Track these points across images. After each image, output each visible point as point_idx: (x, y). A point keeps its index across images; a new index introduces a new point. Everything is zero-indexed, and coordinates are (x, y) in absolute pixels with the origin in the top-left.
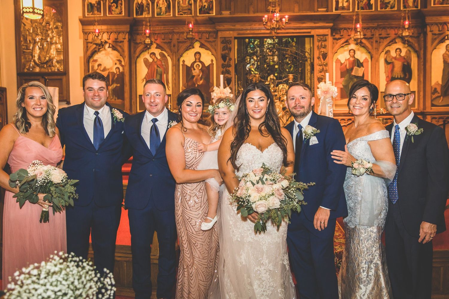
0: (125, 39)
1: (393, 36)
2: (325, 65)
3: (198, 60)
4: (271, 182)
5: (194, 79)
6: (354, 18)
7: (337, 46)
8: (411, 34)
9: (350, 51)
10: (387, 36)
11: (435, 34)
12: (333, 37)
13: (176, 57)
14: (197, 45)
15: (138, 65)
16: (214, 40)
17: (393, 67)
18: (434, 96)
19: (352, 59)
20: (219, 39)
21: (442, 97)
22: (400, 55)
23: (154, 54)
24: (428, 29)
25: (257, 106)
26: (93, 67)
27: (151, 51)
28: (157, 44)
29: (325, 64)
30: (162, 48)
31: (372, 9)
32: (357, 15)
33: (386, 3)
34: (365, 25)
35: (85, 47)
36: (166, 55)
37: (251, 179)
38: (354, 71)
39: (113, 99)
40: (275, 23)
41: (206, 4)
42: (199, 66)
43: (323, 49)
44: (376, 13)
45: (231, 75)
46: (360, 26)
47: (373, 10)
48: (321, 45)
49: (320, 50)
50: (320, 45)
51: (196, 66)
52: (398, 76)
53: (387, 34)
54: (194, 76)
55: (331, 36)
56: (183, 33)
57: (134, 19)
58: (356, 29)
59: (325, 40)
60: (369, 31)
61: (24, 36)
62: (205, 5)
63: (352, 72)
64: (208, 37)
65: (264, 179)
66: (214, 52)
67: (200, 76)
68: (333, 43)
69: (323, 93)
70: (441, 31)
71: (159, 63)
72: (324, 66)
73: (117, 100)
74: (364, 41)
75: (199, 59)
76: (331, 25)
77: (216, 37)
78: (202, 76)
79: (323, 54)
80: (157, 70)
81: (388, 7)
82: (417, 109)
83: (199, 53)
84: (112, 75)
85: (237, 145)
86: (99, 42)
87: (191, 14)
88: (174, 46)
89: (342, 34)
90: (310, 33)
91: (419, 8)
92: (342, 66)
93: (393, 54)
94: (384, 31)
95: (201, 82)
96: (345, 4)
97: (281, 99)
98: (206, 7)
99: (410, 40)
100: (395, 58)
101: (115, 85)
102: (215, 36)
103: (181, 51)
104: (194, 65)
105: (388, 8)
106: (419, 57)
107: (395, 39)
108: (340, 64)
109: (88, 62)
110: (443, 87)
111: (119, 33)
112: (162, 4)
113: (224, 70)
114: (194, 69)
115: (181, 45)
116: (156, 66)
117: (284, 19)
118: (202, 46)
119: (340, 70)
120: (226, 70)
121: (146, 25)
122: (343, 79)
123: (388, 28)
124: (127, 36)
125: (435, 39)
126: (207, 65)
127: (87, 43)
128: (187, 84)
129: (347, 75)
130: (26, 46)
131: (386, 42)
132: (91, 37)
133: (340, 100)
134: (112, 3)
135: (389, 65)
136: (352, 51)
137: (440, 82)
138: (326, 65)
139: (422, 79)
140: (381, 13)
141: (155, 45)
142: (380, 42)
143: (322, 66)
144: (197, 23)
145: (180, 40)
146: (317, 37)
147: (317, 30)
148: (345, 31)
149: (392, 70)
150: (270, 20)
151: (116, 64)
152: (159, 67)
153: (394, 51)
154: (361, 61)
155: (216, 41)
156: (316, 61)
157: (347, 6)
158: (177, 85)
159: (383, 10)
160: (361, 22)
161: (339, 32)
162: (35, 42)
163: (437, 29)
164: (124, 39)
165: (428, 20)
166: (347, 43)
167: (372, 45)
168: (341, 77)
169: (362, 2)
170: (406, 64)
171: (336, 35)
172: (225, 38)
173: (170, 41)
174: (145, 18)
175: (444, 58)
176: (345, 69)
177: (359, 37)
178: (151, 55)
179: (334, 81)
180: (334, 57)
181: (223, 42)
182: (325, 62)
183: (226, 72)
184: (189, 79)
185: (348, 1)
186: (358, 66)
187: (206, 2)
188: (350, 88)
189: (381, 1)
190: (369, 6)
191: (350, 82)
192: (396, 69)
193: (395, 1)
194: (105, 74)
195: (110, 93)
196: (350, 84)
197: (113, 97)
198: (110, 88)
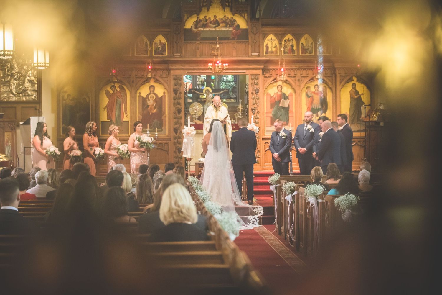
1: (311, 76)
5: (149, 108)
6: (280, 63)
7: (267, 84)
9: (278, 86)
10: (307, 75)
11: (343, 76)
13: (134, 90)
14: (152, 80)
15: (100, 96)
17: (313, 100)
19: (279, 93)
20: (171, 76)
22: (318, 90)
24: (337, 72)
28: (118, 79)
29: (257, 97)
30: (122, 82)
31: (295, 54)
33: (306, 49)
34: (288, 67)
36: (125, 88)
40: (218, 69)
42: (153, 97)
43: (256, 86)
45: (181, 106)
46: (284, 70)
48: (255, 83)
49: (253, 86)
50: (253, 83)
51: (151, 97)
52: (316, 107)
53: (307, 74)
54: (148, 106)
55: (262, 75)
56: (141, 70)
58: (280, 72)
59: (257, 79)
60: (292, 71)
62: (159, 48)
63: (280, 103)
64: (161, 74)
66: (167, 87)
67: (154, 106)
68: (264, 80)
70: (347, 73)
71: (118, 94)
72: (256, 99)
74: (289, 79)
75: (153, 91)
76: (262, 67)
77: (169, 74)
78: (155, 106)
79: (256, 90)
80: (117, 100)
81: (307, 52)
83: (153, 86)
84: (79, 104)
87: (147, 54)
88: (133, 81)
89: (271, 74)
90: (245, 73)
92: (271, 99)
93: (313, 89)
94: (304, 71)
95: (155, 111)
96: (274, 49)
98: (160, 49)
100: (314, 93)
102: (167, 73)
103: (138, 85)
104: (149, 96)
105: (307, 53)
106: (332, 92)
108: (270, 97)
109: (60, 93)
110: (350, 117)
113: (176, 101)
114: (149, 100)
115: (138, 80)
116: (116, 97)
118: (157, 81)
119: (270, 102)
122: (273, 109)
123: (308, 69)
125: (343, 80)
128: (142, 112)
129: (276, 107)
131: (306, 80)
133: (270, 126)
135: (310, 98)
136: (279, 87)
137: (348, 113)
138: (258, 99)
139: (335, 110)
142: (301, 80)
143: (255, 100)
144: (154, 63)
145: (137, 76)
146: (251, 76)
147: (251, 71)
148: (274, 71)
149: (312, 102)
152: (119, 98)
153: (314, 87)
154: (287, 95)
155: (168, 77)
156: (251, 96)
157: (275, 51)
158: (134, 113)
159: (304, 55)
160: (284, 66)
161: (268, 72)
163: (344, 72)
165: (337, 65)
166: (275, 80)
167: (295, 83)
168: (271, 108)
169: (287, 48)
170: (323, 97)
171: (266, 74)
172: (176, 75)
173: (129, 76)
175: (350, 94)
176: (274, 102)
177: (282, 79)
178: (112, 88)
179: (265, 111)
180: (265, 92)
181: (175, 79)
182: (258, 96)
183: (177, 104)
184: (144, 108)
185: (276, 47)
186: (285, 99)
187: (160, 45)
188: (278, 116)
189: (302, 48)
190: (292, 51)
191: (278, 112)
192: (315, 101)
193: (312, 48)
194: (73, 103)
195: (78, 119)
196: (278, 114)
197: (80, 123)
198: (78, 115)
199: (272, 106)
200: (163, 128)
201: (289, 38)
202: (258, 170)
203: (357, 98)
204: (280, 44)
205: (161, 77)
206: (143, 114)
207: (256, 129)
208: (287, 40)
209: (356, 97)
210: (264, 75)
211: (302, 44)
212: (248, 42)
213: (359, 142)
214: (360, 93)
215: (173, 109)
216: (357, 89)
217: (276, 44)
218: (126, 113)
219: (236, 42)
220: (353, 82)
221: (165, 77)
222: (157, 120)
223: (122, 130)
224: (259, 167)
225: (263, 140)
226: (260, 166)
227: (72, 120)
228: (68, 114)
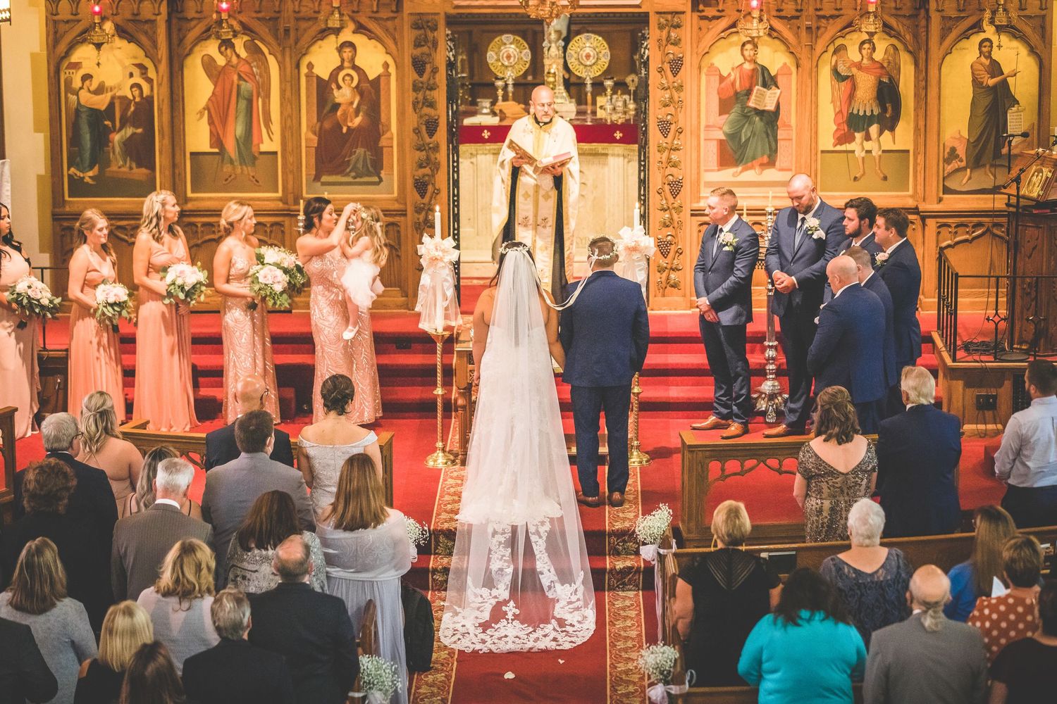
0: (158, 14)
2: (677, 89)
3: (349, 62)
5: (339, 113)
7: (709, 38)
8: (893, 12)
9: (744, 45)
10: (837, 13)
11: (949, 19)
12: (699, 14)
13: (291, 58)
14: (347, 27)
15: (187, 73)
16: (391, 15)
17: (854, 88)
18: (949, 168)
19: (748, 66)
20: (406, 16)
21: (968, 170)
22: (871, 58)
26: (69, 82)
28: (241, 24)
29: (676, 84)
30: (254, 32)
35: (51, 33)
36: (264, 50)
38: (753, 97)
39: (123, 166)
42: (352, 79)
43: (672, 47)
45: (436, 109)
48: (669, 37)
49: (664, 48)
50: (664, 37)
51: (343, 79)
52: (865, 112)
53: (836, 9)
54: (336, 106)
55: (693, 12)
59: (678, 26)
63: (749, 98)
64: (375, 9)
66: (393, 50)
67: (355, 105)
68: (700, 29)
70: (964, 10)
71: (244, 68)
72: (673, 90)
73: (135, 170)
74: (777, 24)
75: (352, 60)
77: (399, 10)
78: (359, 104)
79: (673, 59)
80: (239, 86)
82: (913, 195)
83: (351, 45)
84: (121, 103)
88: (287, 31)
89: (721, 7)
92: (723, 85)
93: (853, 54)
94: (827, 0)
95: (358, 120)
100: (859, 66)
101: (129, 131)
102: (394, 8)
103: (303, 43)
104: (338, 74)
106: (916, 64)
108: (718, 77)
109: (57, 72)
110: (971, 145)
113: (420, 96)
114: (339, 87)
115: (303, 25)
116: (235, 77)
118: (360, 29)
119: (718, 93)
120: (425, 98)
122: (727, 116)
124: (164, 8)
125: (950, 29)
126: (371, 77)
128: (319, 124)
129: (736, 110)
131: (833, 28)
132: (66, 8)
133: (719, 170)
135: (844, 83)
136: (749, 46)
137: (966, 135)
138: (680, 88)
139: (921, 123)
142: (818, 28)
143: (668, 91)
145: (301, 15)
146: (657, 17)
151: (131, 75)
152: (245, 81)
153: (857, 47)
154: (773, 72)
155: (396, 18)
156: (654, 79)
158: (295, 133)
163: (953, 6)
166: (733, 28)
167: (797, 35)
168: (720, 114)
170: (885, 80)
171: (706, 9)
172: (421, 14)
173: (274, 15)
175: (973, 73)
176: (732, 93)
178: (223, 49)
179: (703, 125)
180: (703, 64)
181: (416, 26)
182: (678, 80)
183: (423, 104)
184: (325, 111)
186: (765, 85)
188: (743, 140)
191: (744, 125)
192: (860, 93)
194: (101, 102)
195: (117, 149)
196: (744, 131)
197: (125, 162)
198: (117, 138)
199: (724, 108)
200: (383, 174)
202: (676, 309)
203: (995, 87)
205: (376, 19)
206: (321, 128)
207: (647, 244)
209: (991, 82)
210: (699, 11)
213: (996, 225)
214: (1006, 71)
215: (412, 119)
216: (996, 55)
218: (268, 127)
220: (982, 36)
221: (388, 19)
222: (363, 150)
223: (257, 181)
224: (679, 299)
225: (692, 215)
226: (684, 296)
227: (99, 154)
228: (88, 137)
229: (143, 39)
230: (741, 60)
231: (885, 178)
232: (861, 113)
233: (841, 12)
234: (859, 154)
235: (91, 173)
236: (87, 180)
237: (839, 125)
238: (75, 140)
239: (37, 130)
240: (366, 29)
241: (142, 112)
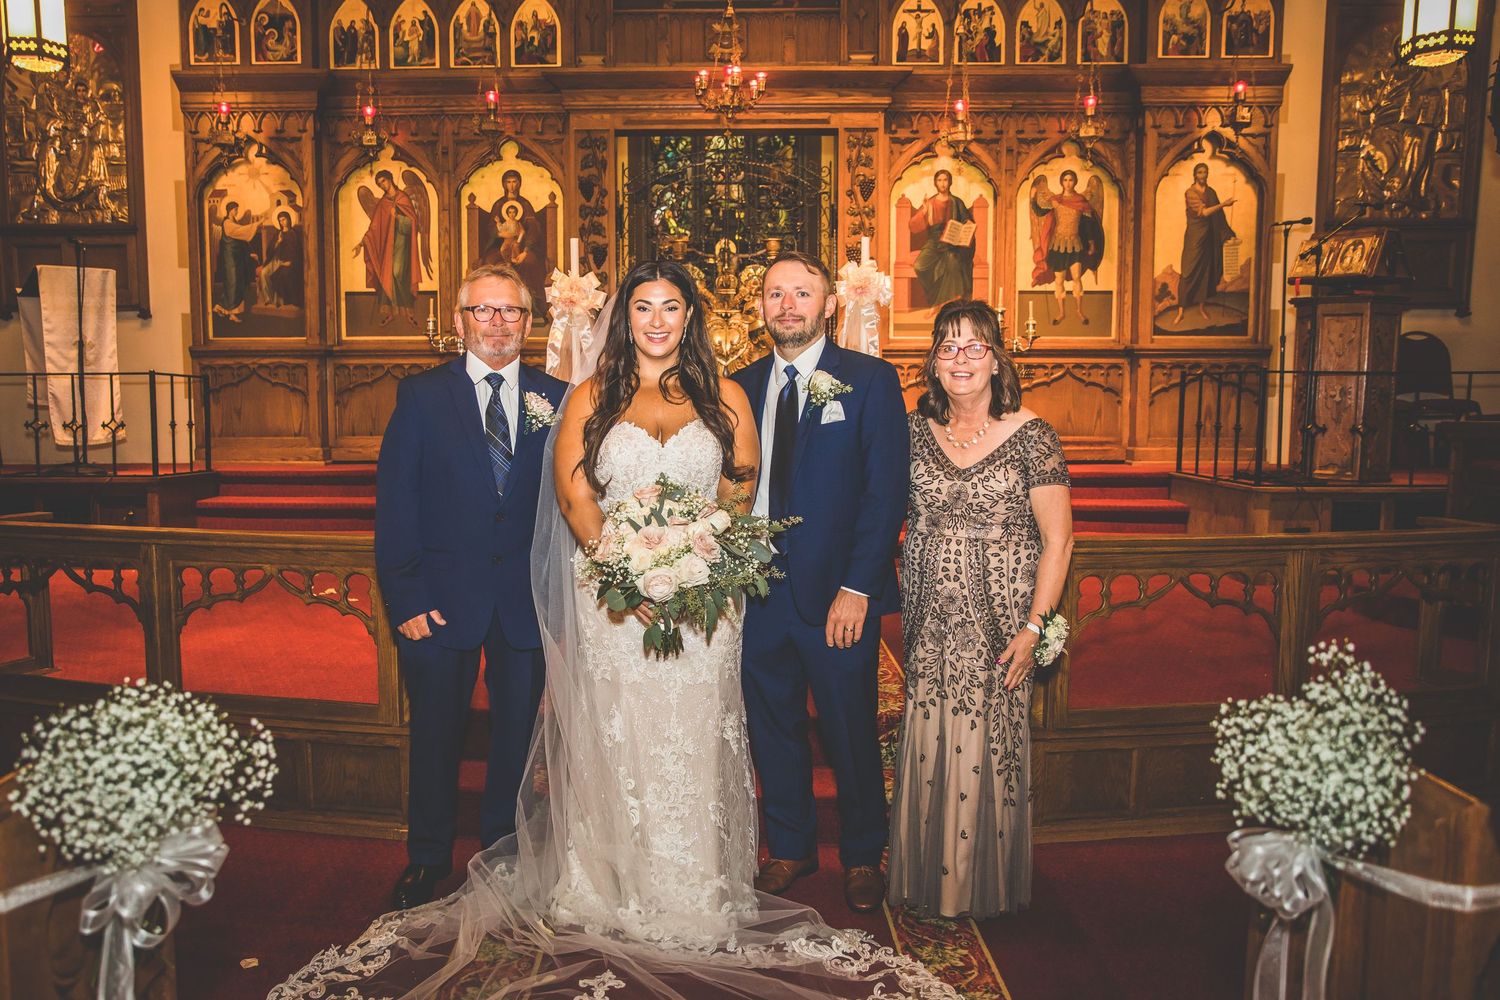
0: (305, 131)
1: (1054, 137)
2: (868, 215)
3: (514, 193)
4: (683, 520)
5: (502, 249)
6: (950, 83)
7: (901, 163)
8: (1101, 134)
9: (937, 175)
10: (1038, 136)
11: (1167, 136)
12: (891, 136)
13: (449, 184)
14: (510, 151)
15: (341, 206)
16: (557, 136)
17: (1054, 223)
18: (1160, 307)
19: (942, 198)
20: (572, 135)
21: (1181, 309)
22: (1073, 191)
23: (387, 175)
24: (1149, 121)
25: (657, 324)
26: (213, 211)
27: (379, 167)
28: (397, 148)
29: (867, 209)
30: (410, 157)
31: (999, 60)
32: (958, 75)
33: (1037, 44)
34: (979, 106)
35: (190, 155)
36: (423, 178)
37: (630, 516)
38: (947, 232)
39: (270, 303)
40: (730, 93)
41: (535, 34)
42: (516, 211)
43: (863, 168)
44: (1009, 71)
45: (604, 237)
46: (965, 107)
47: (1003, 62)
48: (859, 156)
49: (854, 169)
50: (854, 158)
51: (507, 212)
52: (1066, 249)
53: (1040, 132)
54: (500, 241)
55: (886, 132)
56: (470, 116)
57: (332, 73)
58: (953, 113)
59: (870, 145)
60: (989, 120)
61: (11, 119)
62: (533, 38)
63: (942, 234)
64: (540, 130)
65: (664, 514)
66: (560, 175)
67: (519, 240)
68: (892, 152)
69: (852, 293)
70: (1182, 126)
71: (402, 201)
72: (864, 216)
73: (283, 307)
74: (975, 148)
75: (517, 191)
76: (886, 100)
77: (565, 130)
78: (523, 239)
79: (864, 182)
80: (397, 220)
81: (1042, 55)
82: (1114, 341)
83: (516, 175)
85: (599, 428)
86: (229, 139)
87: (493, 61)
88: (445, 153)
89: (914, 129)
90: (827, 121)
91: (1126, 62)
92: (915, 218)
94: (1029, 121)
95: (522, 256)
96: (926, 45)
97: (747, 307)
98: (536, 43)
99: (1099, 147)
100: (1060, 199)
101: (277, 264)
102: (560, 126)
103: (464, 168)
104: (501, 207)
105: (1042, 59)
106: (1122, 197)
107: (1058, 146)
108: (909, 210)
109: (200, 198)
110: (1184, 280)
111: (287, 114)
112: (411, 34)
113: (587, 221)
114: (503, 221)
115: (463, 149)
116: (393, 211)
117: (754, 83)
118: (524, 154)
119: (910, 227)
120: (592, 224)
121: (365, 94)
122: (918, 252)
123: (1042, 114)
124: (310, 125)
125: (1167, 149)
126: (537, 210)
127: (197, 141)
128: (481, 261)
129: (929, 243)
130: (20, 149)
131: (1035, 153)
132: (205, 125)
133: (911, 311)
134: (266, 27)
135: (1043, 218)
136: (942, 176)
137: (1178, 269)
138: (871, 213)
139: (1129, 259)
140: (1022, 72)
141: (390, 151)
142: (1019, 153)
143: (859, 217)
144: (509, 89)
145: (461, 137)
146: (847, 134)
147: (846, 115)
148: (925, 118)
149: (1052, 232)
150: (715, 83)
152: (403, 214)
153: (1058, 178)
154: (968, 205)
155: (563, 140)
156: (844, 203)
157: (931, 50)
158: (453, 267)
159: (1030, 63)
160: (966, 97)
161: (906, 122)
162: (45, 140)
163: (1172, 121)
164: (300, 131)
165: (1149, 95)
166: (929, 152)
167: (997, 162)
168: (912, 249)
169: (972, 39)
170: (1087, 214)
171: (900, 130)
172: (588, 131)
173: (432, 138)
174: (361, 70)
175: (1187, 202)
176: (924, 227)
177: (961, 137)
178: (381, 180)
179: (893, 259)
180: (894, 192)
181: (583, 145)
182: (869, 204)
183: (591, 230)
184: (488, 246)
185: (933, 35)
186: (959, 219)
187: (535, 28)
188: (936, 278)
189: (1023, 38)
190: (990, 50)
191: (936, 263)
192: (1061, 229)
193: (1061, 39)
194: (247, 232)
195: (264, 285)
196: (937, 268)
197: (272, 298)
198: (263, 271)
201: (980, 5)
203: (1211, 216)
204: (949, 24)
205: (541, 141)
208: (972, 12)
209: (1206, 212)
210: (891, 132)
211: (1025, 24)
212: (838, 13)
214: (1222, 200)
216: (1211, 184)
217: (933, 25)
218: (427, 264)
219: (797, 13)
220: (1199, 158)
221: (554, 142)
223: (416, 323)
227: (245, 290)
228: (233, 270)
229: (288, 159)
230: (934, 191)
231: (1086, 322)
232: (1062, 251)
233: (1044, 136)
234: (1059, 295)
235: (236, 311)
236: (233, 317)
237: (1037, 263)
238: (219, 275)
239: (181, 265)
240: (532, 153)
241: (291, 242)
